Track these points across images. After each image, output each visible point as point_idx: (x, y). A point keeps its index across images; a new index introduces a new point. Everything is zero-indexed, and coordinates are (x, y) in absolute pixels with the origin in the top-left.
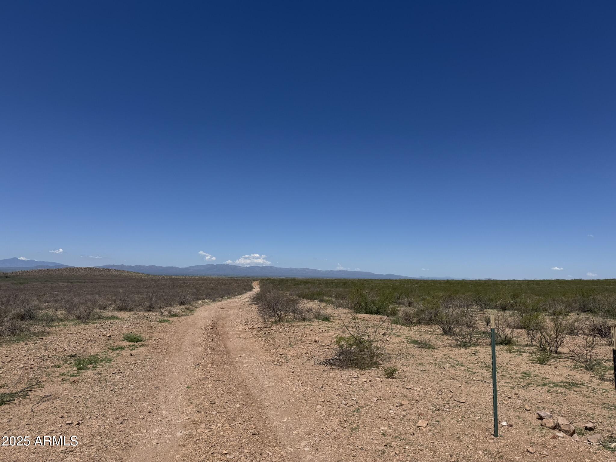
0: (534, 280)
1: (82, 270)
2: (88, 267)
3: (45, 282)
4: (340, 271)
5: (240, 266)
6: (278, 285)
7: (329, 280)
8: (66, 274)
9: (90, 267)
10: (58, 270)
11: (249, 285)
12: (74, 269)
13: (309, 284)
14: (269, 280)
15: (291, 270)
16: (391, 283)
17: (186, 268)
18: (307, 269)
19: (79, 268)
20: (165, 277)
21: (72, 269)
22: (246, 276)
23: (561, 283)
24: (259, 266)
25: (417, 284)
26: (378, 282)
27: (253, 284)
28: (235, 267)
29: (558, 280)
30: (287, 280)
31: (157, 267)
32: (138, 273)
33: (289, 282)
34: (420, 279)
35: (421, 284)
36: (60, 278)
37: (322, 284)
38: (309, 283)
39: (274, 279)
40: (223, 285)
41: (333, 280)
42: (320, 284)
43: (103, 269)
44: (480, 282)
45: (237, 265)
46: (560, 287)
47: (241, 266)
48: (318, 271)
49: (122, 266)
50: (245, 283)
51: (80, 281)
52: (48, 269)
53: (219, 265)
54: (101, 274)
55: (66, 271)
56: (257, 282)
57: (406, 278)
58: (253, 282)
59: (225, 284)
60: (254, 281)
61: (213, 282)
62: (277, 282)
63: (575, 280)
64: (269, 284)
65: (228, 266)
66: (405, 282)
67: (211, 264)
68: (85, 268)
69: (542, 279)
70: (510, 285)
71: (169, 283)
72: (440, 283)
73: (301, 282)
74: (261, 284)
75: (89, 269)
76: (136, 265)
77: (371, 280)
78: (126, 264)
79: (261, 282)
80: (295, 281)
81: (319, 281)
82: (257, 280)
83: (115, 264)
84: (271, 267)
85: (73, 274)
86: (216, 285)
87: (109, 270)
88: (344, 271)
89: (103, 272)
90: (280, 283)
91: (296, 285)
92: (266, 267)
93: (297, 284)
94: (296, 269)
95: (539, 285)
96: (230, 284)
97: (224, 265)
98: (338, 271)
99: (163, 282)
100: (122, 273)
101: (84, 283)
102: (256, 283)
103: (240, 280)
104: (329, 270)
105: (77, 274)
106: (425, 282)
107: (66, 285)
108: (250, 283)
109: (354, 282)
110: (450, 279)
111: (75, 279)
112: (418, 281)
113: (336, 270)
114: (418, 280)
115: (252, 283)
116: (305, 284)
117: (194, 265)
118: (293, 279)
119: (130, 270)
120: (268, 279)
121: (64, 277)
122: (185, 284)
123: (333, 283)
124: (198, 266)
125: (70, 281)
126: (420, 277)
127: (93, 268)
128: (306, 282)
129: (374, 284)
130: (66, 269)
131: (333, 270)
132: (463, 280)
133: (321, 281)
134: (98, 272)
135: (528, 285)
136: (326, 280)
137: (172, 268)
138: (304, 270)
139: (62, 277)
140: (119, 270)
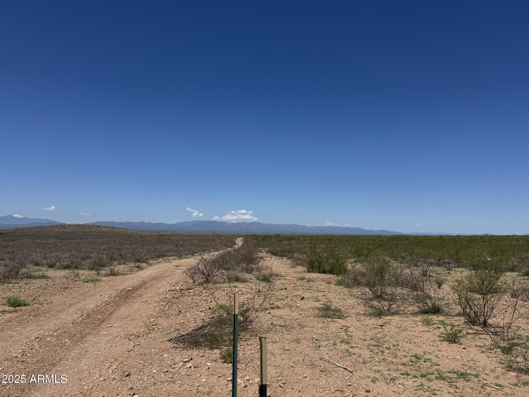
1: (73, 226)
2: (79, 223)
3: (36, 239)
4: (329, 227)
5: (227, 223)
7: (314, 236)
8: (58, 230)
9: (81, 223)
10: (50, 227)
12: (64, 226)
14: (253, 237)
15: (278, 226)
17: (174, 224)
18: (295, 225)
19: (70, 225)
20: (154, 234)
21: (63, 226)
22: (233, 232)
24: (246, 222)
25: (407, 240)
26: (365, 238)
27: (237, 241)
28: (223, 224)
30: (271, 237)
31: (146, 223)
32: (127, 230)
33: (273, 238)
35: (412, 241)
36: (52, 235)
37: (306, 241)
38: (293, 239)
39: (258, 236)
40: (207, 241)
41: (319, 236)
42: (304, 240)
43: (93, 226)
45: (224, 221)
47: (229, 222)
49: (112, 222)
50: (229, 239)
51: (70, 237)
52: (40, 226)
53: (207, 221)
54: (91, 230)
55: (57, 227)
56: (241, 238)
57: (399, 234)
58: (237, 238)
59: (209, 240)
60: (239, 237)
61: (197, 238)
62: (260, 239)
64: (253, 240)
65: (215, 222)
66: (394, 238)
67: (198, 220)
68: (75, 225)
71: (154, 240)
72: (432, 239)
73: (285, 239)
74: (245, 240)
75: (79, 225)
76: (126, 222)
77: (359, 236)
78: (116, 221)
79: (245, 238)
80: (280, 238)
81: (304, 237)
82: (241, 237)
83: (106, 221)
84: (258, 223)
85: (64, 230)
86: (200, 241)
87: (99, 227)
88: (333, 227)
89: (93, 229)
90: (263, 239)
92: (253, 223)
93: (281, 240)
94: (284, 225)
96: (214, 240)
97: (211, 221)
99: (149, 238)
100: (112, 230)
101: (73, 239)
102: (240, 240)
104: (318, 225)
105: (68, 230)
106: (416, 238)
107: (54, 242)
108: (233, 240)
111: (66, 236)
113: (325, 226)
114: (409, 236)
115: (235, 239)
116: (289, 240)
117: (181, 221)
118: (278, 236)
119: (120, 227)
120: (252, 236)
121: (55, 234)
122: (170, 241)
124: (185, 222)
125: (61, 238)
126: (412, 233)
127: (83, 225)
128: (290, 238)
129: (361, 240)
130: (57, 226)
131: (321, 226)
133: (306, 237)
134: (88, 228)
136: (312, 236)
137: (161, 224)
138: (291, 226)
139: (54, 234)
140: (109, 227)
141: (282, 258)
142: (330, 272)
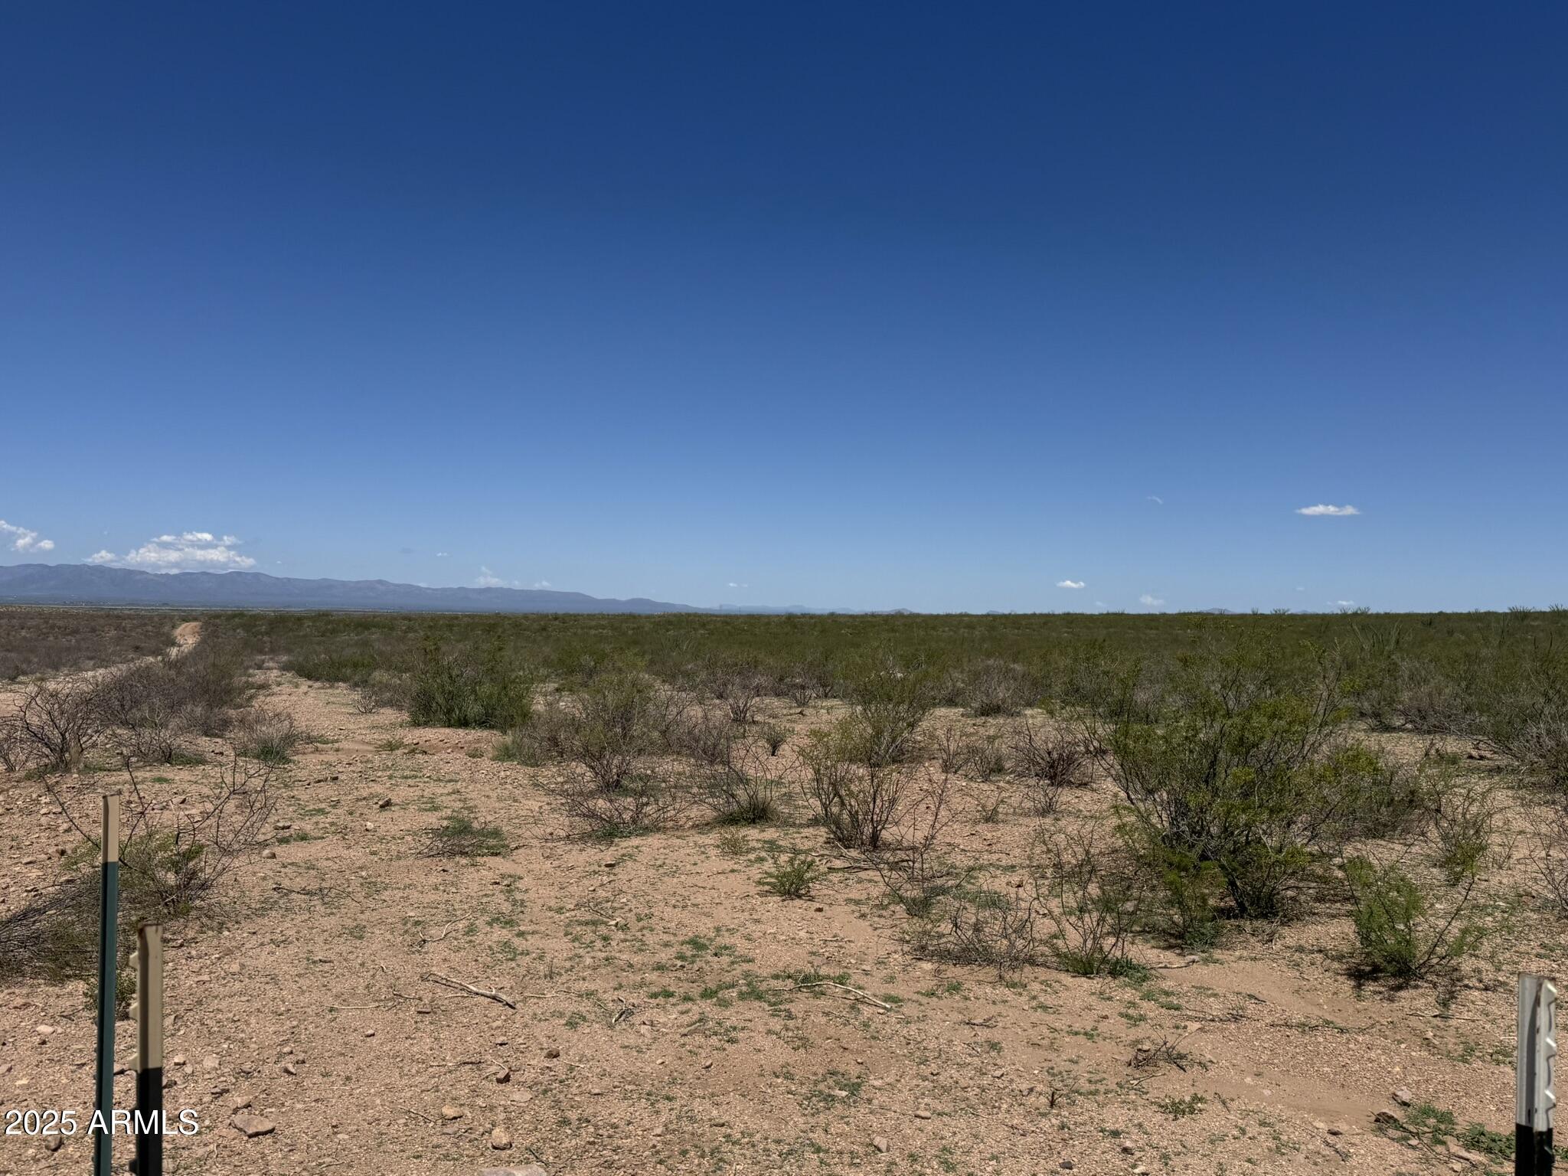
0: (1010, 614)
4: (488, 590)
5: (143, 573)
6: (267, 633)
7: (443, 617)
11: (164, 634)
13: (373, 629)
14: (237, 620)
15: (327, 585)
16: (632, 626)
18: (380, 582)
22: (167, 604)
23: (1072, 622)
24: (211, 571)
25: (703, 626)
26: (594, 623)
27: (178, 631)
28: (128, 576)
29: (1068, 614)
33: (306, 625)
34: (716, 613)
37: (416, 631)
38: (374, 627)
39: (254, 616)
40: (69, 634)
42: (410, 629)
44: (874, 620)
45: (132, 569)
46: (1068, 633)
47: (149, 570)
48: (419, 588)
50: (150, 628)
53: (69, 566)
56: (194, 624)
57: (684, 611)
58: (180, 625)
59: (76, 632)
61: (32, 622)
62: (263, 625)
63: (1108, 614)
64: (234, 630)
65: (100, 570)
67: (36, 562)
69: (1029, 611)
70: (947, 629)
73: (346, 625)
74: (207, 630)
77: (576, 617)
79: (205, 626)
80: (330, 622)
81: (410, 620)
82: (195, 619)
84: (257, 576)
86: (42, 633)
88: (503, 589)
90: (273, 628)
91: (328, 634)
92: (238, 576)
93: (334, 631)
94: (344, 582)
95: (1019, 629)
96: (94, 630)
97: (85, 566)
98: (480, 589)
102: (188, 629)
103: (129, 617)
104: (455, 586)
108: (166, 629)
109: (521, 625)
110: (797, 611)
112: (709, 619)
113: (475, 586)
115: (173, 627)
116: (359, 629)
118: (323, 616)
120: (234, 616)
123: (453, 626)
129: (582, 628)
131: (465, 586)
132: (832, 615)
133: (416, 620)
135: (992, 628)
138: (371, 586)
141: (331, 687)
142: (483, 723)
